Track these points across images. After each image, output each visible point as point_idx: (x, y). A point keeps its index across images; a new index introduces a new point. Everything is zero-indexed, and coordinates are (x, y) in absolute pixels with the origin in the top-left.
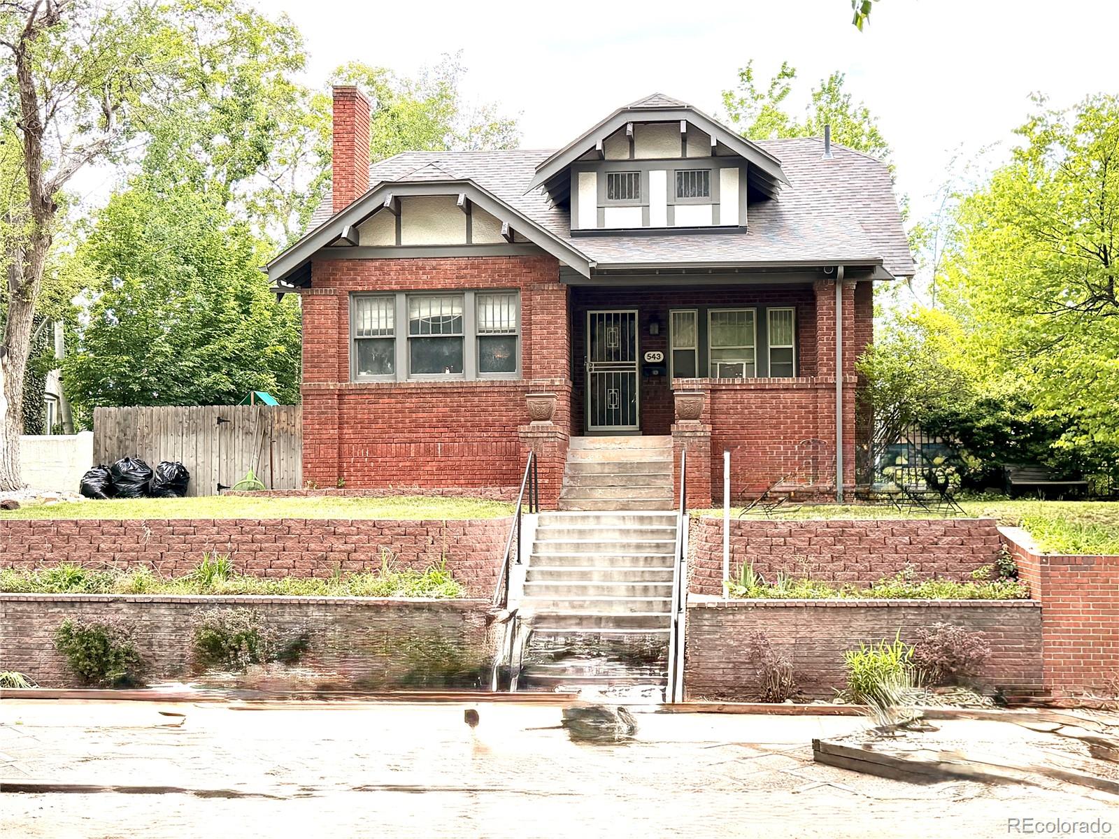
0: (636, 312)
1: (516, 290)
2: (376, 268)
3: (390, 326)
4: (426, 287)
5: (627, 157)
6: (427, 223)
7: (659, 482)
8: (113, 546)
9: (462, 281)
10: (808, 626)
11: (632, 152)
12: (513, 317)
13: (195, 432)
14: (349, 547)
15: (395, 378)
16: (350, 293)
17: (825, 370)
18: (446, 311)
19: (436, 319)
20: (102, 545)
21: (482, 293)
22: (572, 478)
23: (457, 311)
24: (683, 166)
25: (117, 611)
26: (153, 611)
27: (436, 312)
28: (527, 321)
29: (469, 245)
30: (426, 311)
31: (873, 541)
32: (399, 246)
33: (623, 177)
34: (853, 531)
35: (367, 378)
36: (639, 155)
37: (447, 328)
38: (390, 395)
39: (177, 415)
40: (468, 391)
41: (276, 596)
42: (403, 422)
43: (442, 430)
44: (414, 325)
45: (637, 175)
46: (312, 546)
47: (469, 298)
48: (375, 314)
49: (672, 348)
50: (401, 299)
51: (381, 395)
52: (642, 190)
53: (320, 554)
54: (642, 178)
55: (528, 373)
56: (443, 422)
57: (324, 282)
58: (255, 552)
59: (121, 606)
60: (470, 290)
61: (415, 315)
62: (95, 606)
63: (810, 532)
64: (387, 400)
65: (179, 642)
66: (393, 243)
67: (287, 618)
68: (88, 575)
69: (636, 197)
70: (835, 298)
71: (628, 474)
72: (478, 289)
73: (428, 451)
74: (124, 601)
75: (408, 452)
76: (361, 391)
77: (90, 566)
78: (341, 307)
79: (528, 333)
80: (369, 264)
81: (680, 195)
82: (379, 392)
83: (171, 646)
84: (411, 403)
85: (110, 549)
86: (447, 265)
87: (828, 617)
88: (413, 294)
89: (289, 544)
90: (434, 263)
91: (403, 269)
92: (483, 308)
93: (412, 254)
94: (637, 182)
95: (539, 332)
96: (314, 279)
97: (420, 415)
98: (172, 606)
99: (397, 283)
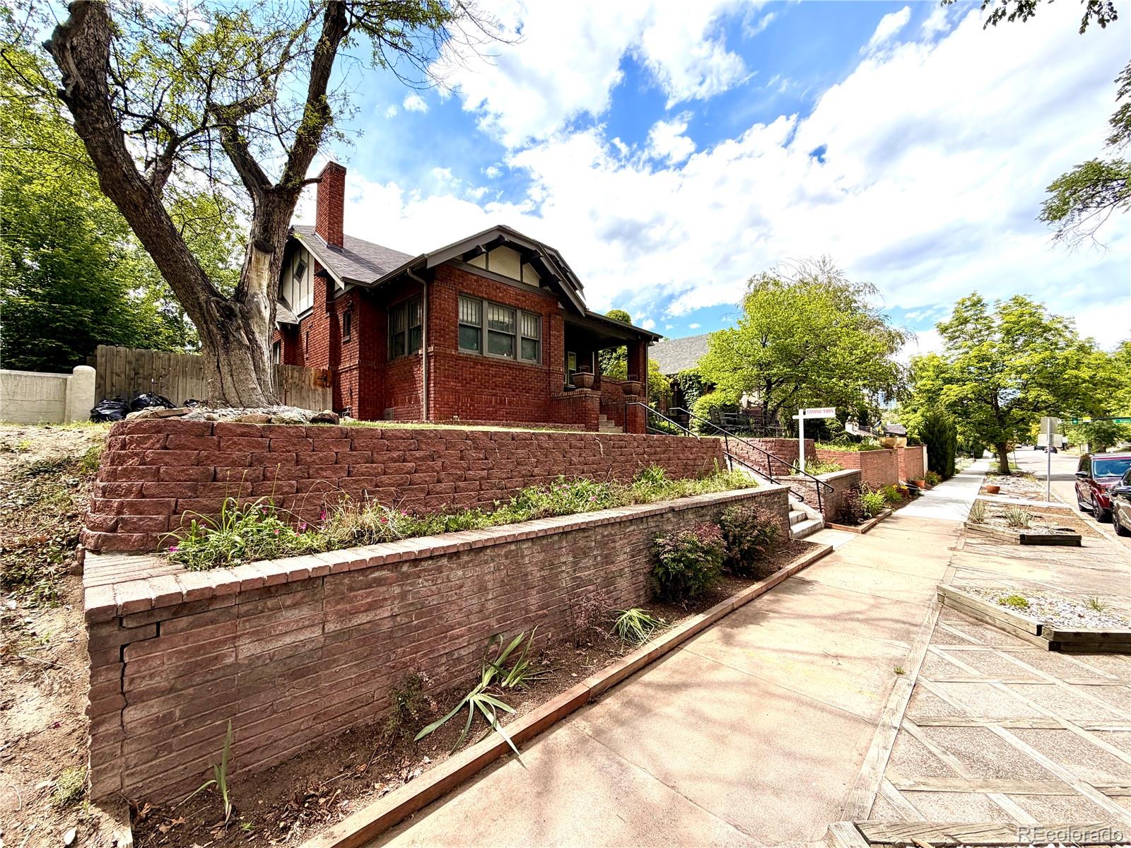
1: (540, 315)
2: (474, 280)
3: (477, 320)
4: (499, 300)
6: (502, 262)
9: (517, 302)
15: (481, 353)
16: (459, 291)
18: (506, 319)
19: (501, 322)
21: (523, 313)
23: (510, 320)
25: (668, 520)
27: (501, 318)
28: (546, 333)
29: (521, 282)
30: (495, 316)
32: (487, 270)
35: (464, 351)
37: (507, 329)
43: (508, 389)
44: (491, 323)
47: (519, 314)
48: (468, 309)
50: (486, 304)
55: (548, 363)
56: (509, 385)
57: (444, 279)
59: (669, 515)
60: (519, 308)
61: (490, 317)
62: (655, 518)
64: (480, 367)
66: (484, 268)
72: (524, 309)
73: (501, 401)
74: (672, 511)
75: (491, 402)
76: (466, 359)
79: (548, 341)
80: (470, 276)
82: (475, 361)
86: (511, 290)
88: (491, 303)
90: (505, 287)
91: (489, 286)
93: (495, 278)
95: (554, 340)
96: (438, 276)
97: (497, 379)
99: (486, 294)
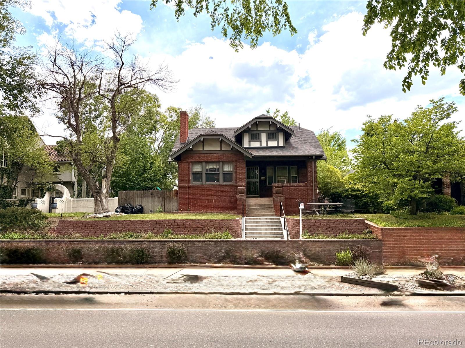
0: (258, 167)
1: (233, 161)
2: (198, 156)
3: (201, 170)
4: (210, 161)
5: (256, 129)
6: (211, 145)
7: (270, 209)
8: (141, 227)
9: (219, 159)
10: (324, 246)
11: (257, 129)
12: (232, 168)
13: (145, 197)
14: (203, 226)
15: (202, 183)
16: (191, 162)
17: (310, 181)
18: (215, 167)
19: (212, 169)
20: (138, 227)
21: (224, 162)
22: (248, 208)
23: (218, 167)
24: (270, 132)
25: (145, 244)
26: (154, 244)
27: (212, 167)
28: (235, 169)
29: (221, 150)
30: (209, 167)
31: (337, 224)
32: (203, 151)
33: (255, 134)
34: (331, 222)
35: (194, 183)
36: (259, 129)
37: (215, 171)
38: (201, 188)
39: (140, 193)
40: (221, 186)
41: (185, 239)
42: (204, 194)
43: (214, 196)
44: (207, 170)
45: (258, 134)
46: (193, 226)
47: (221, 164)
48: (197, 167)
49: (267, 176)
50: (204, 164)
51: (198, 188)
52: (260, 137)
53: (195, 228)
54: (260, 134)
55: (236, 182)
56: (215, 194)
57: (185, 159)
58: (178, 228)
59: (146, 242)
60: (221, 161)
61: (207, 168)
62: (139, 242)
63: (320, 222)
64: (200, 189)
65: (161, 252)
66: (202, 150)
67: (190, 245)
68: (135, 234)
69: (258, 139)
70: (312, 164)
71: (262, 207)
72: (223, 161)
74: (146, 241)
76: (194, 186)
77: (135, 232)
78: (189, 166)
79: (236, 172)
80: (196, 155)
81: (269, 139)
82: (198, 187)
83: (159, 253)
84: (206, 189)
85: (140, 228)
86: (216, 155)
87: (329, 243)
88: (207, 162)
89: (187, 226)
90: (212, 155)
91: (204, 156)
92: (224, 166)
93: (207, 152)
94: (258, 135)
95: (239, 172)
96: (182, 159)
97: (209, 192)
98: (159, 242)
99: (203, 160)
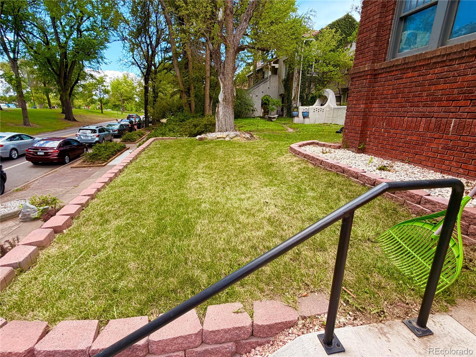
15: (428, 48)
43: (462, 103)
73: (438, 127)
75: (417, 127)
97: (440, 87)
